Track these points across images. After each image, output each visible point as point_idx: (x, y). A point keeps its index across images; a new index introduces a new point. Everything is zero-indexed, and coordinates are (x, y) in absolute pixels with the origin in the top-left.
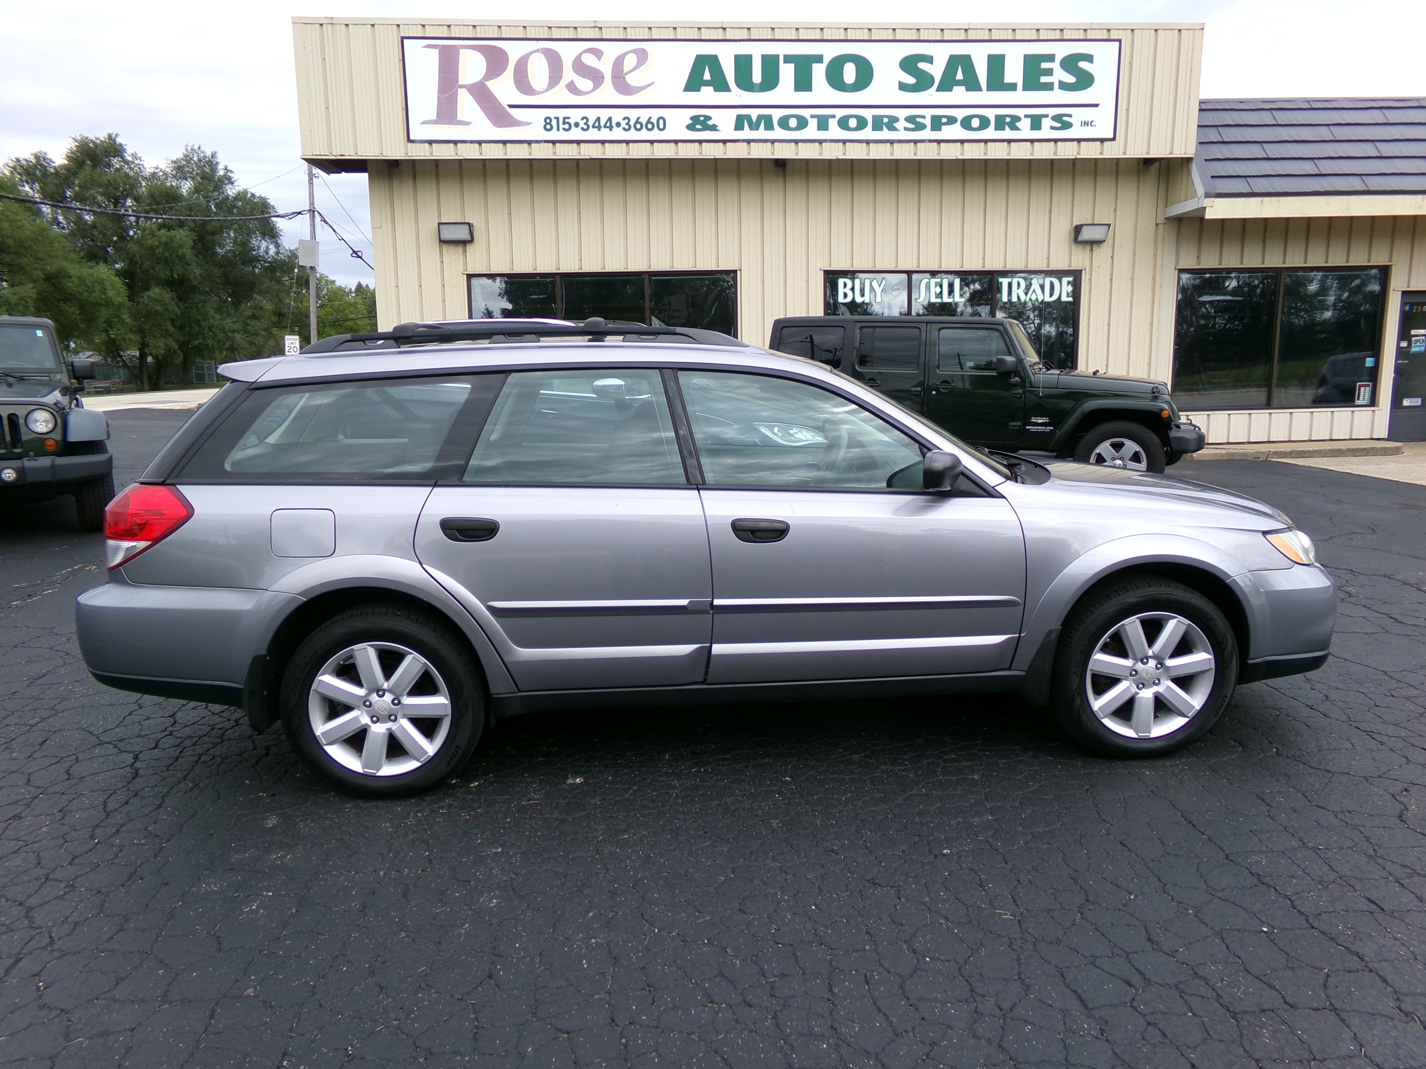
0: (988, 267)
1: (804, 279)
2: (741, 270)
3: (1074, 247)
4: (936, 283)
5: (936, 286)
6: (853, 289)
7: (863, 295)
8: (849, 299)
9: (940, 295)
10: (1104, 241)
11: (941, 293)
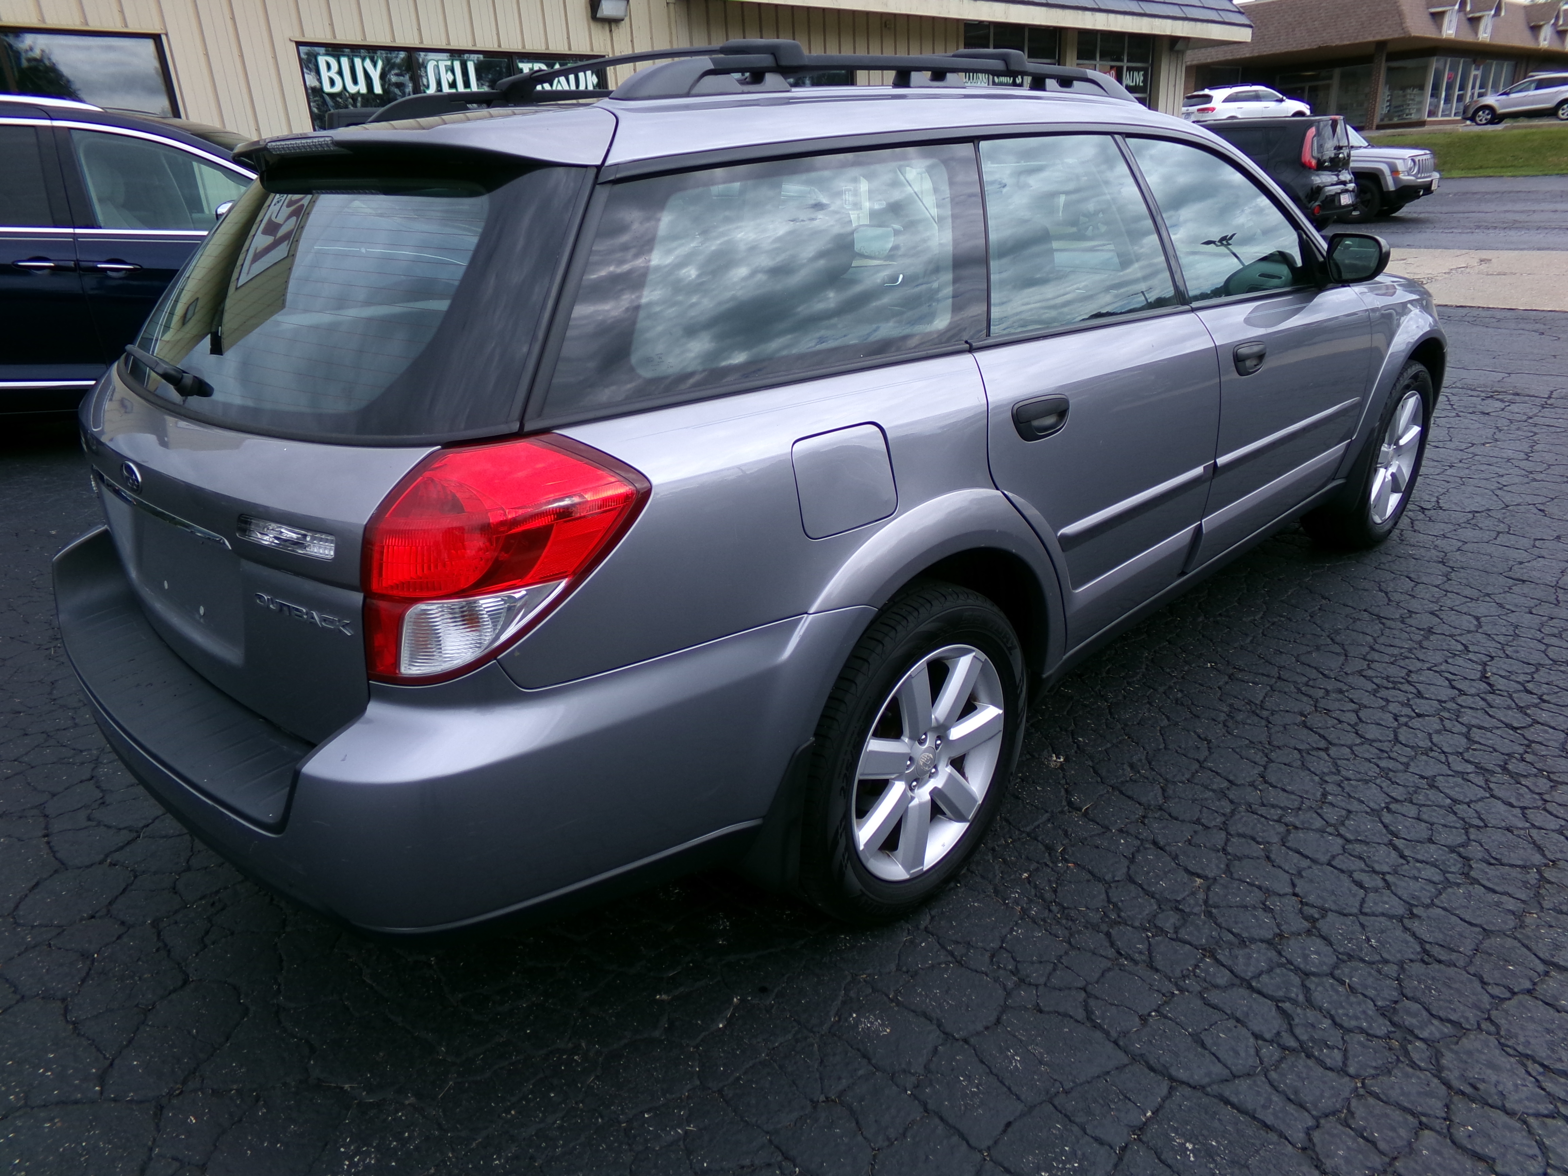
0: (506, 47)
1: (269, 55)
2: (167, 35)
3: (593, 25)
4: (446, 66)
5: (447, 71)
6: (340, 73)
7: (355, 81)
8: (338, 88)
9: (453, 85)
10: (623, 20)
11: (454, 81)
